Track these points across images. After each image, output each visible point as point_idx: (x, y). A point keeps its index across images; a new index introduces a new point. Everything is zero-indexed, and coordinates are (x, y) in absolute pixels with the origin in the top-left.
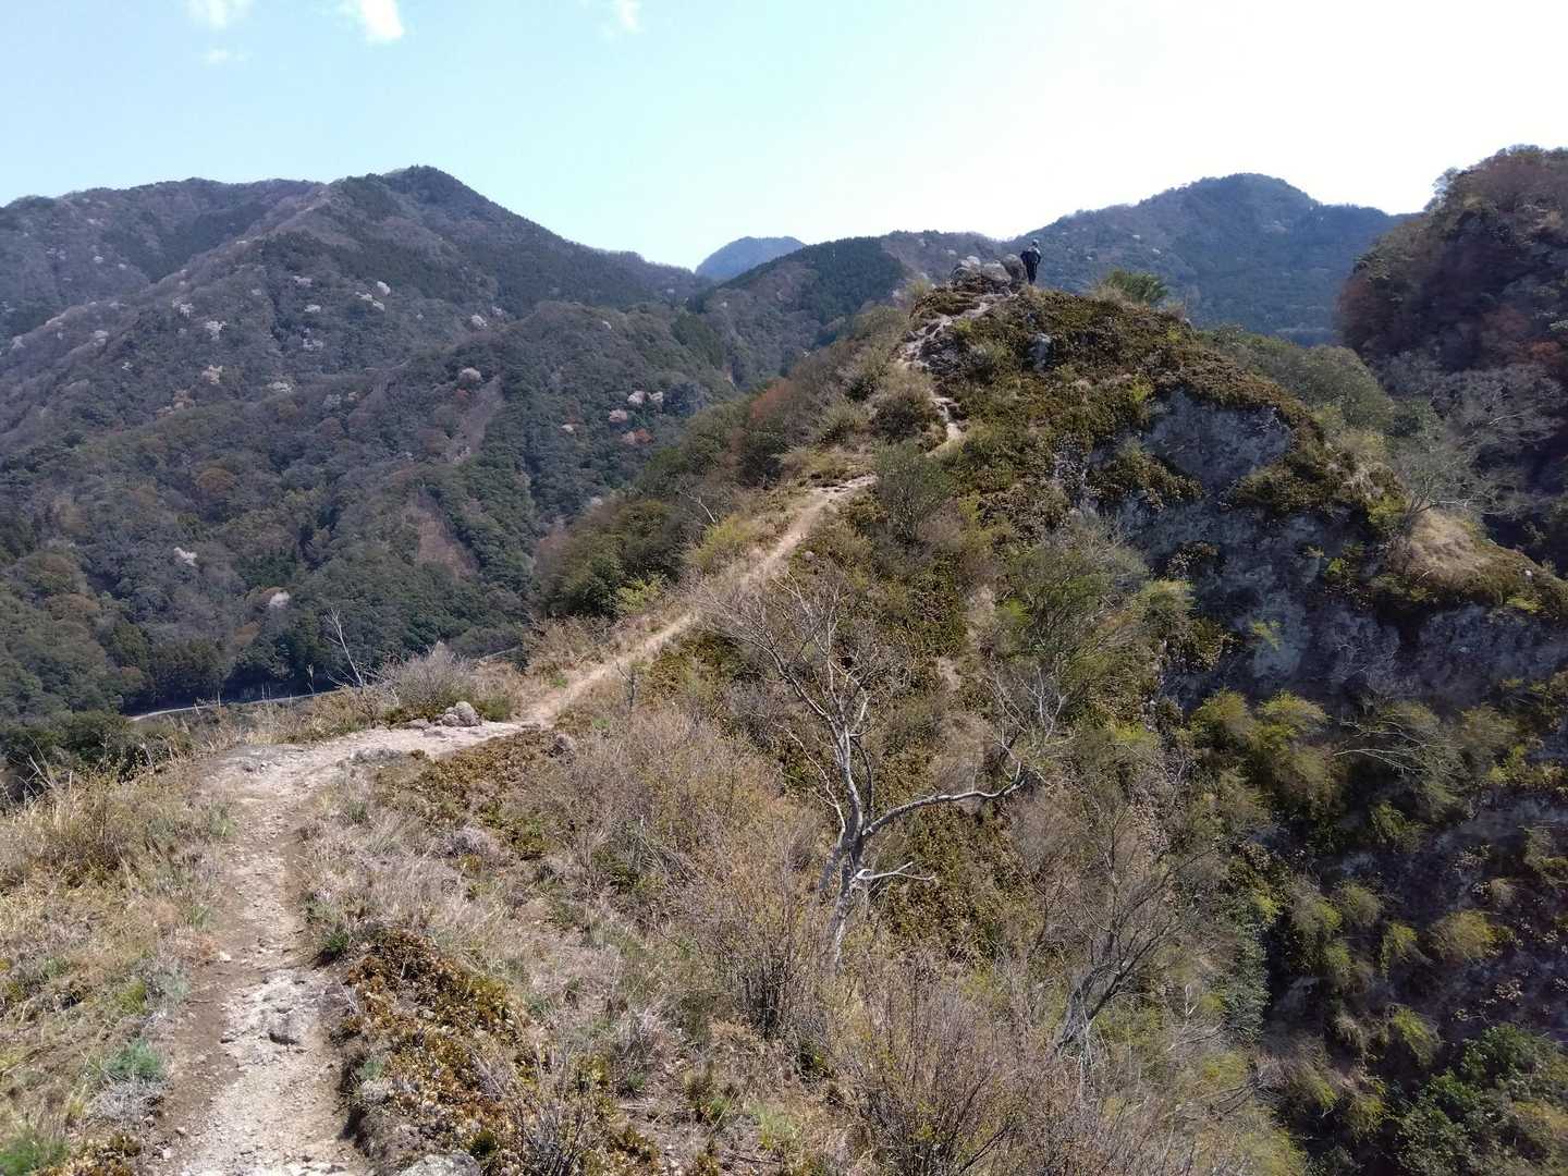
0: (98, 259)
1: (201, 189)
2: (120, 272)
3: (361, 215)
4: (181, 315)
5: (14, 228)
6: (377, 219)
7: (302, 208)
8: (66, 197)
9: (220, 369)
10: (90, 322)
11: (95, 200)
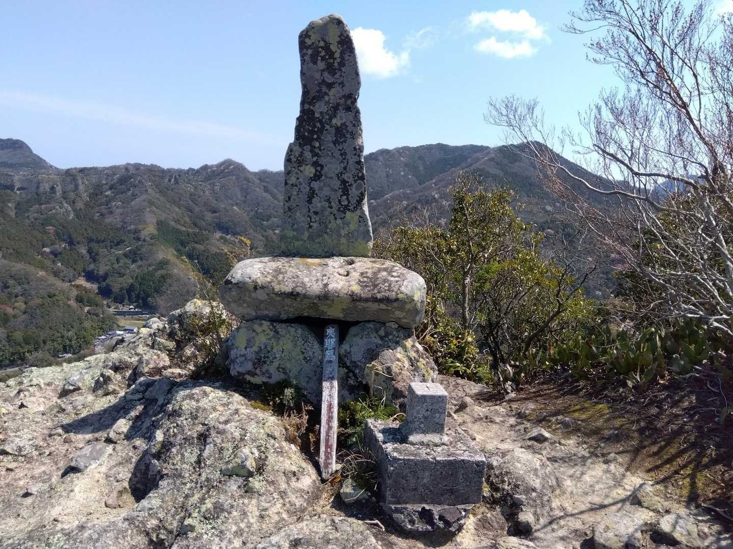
0: (402, 173)
1: (441, 147)
2: (409, 179)
3: (506, 161)
4: (435, 198)
5: (377, 160)
6: (512, 163)
7: (483, 158)
8: (395, 149)
9: (445, 220)
10: (399, 198)
11: (404, 151)
